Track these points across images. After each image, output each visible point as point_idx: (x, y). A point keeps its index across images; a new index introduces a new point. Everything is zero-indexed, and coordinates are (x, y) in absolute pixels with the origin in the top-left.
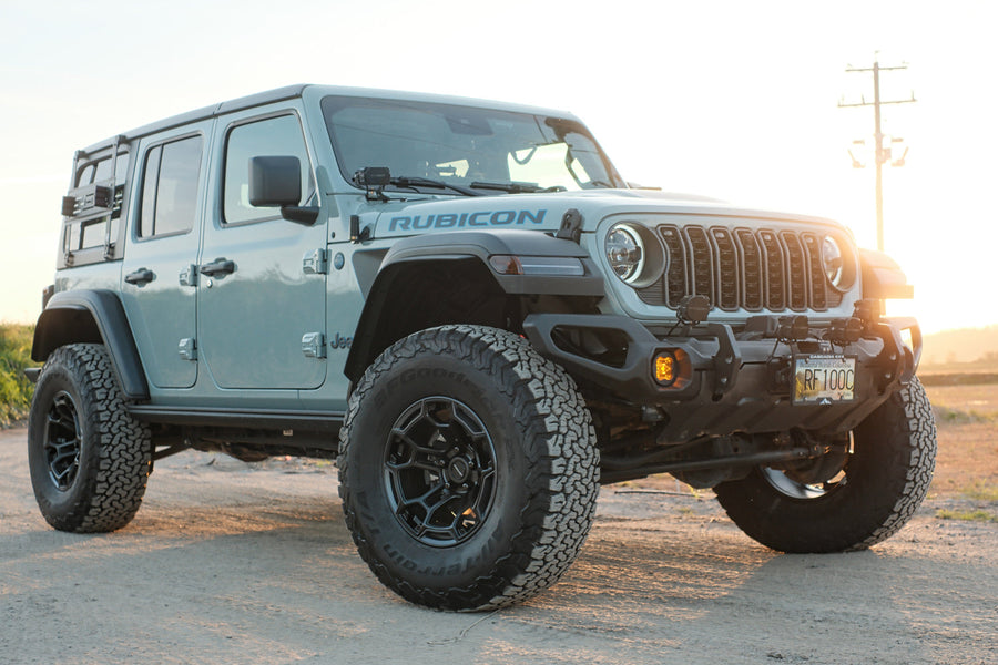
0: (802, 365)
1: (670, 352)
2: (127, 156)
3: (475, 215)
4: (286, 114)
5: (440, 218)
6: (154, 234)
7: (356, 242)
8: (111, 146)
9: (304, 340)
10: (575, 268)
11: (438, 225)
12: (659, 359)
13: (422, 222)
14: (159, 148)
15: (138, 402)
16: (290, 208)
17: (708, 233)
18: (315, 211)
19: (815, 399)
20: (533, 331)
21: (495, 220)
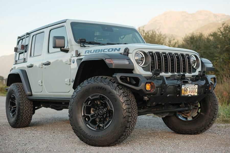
0: (183, 86)
1: (150, 83)
3: (104, 50)
4: (63, 26)
5: (96, 50)
6: (34, 56)
7: (77, 57)
8: (25, 35)
9: (65, 81)
10: (127, 62)
11: (96, 52)
12: (147, 85)
13: (92, 52)
15: (29, 96)
16: (62, 49)
17: (161, 54)
18: (68, 49)
19: (187, 95)
20: (115, 77)
21: (109, 51)
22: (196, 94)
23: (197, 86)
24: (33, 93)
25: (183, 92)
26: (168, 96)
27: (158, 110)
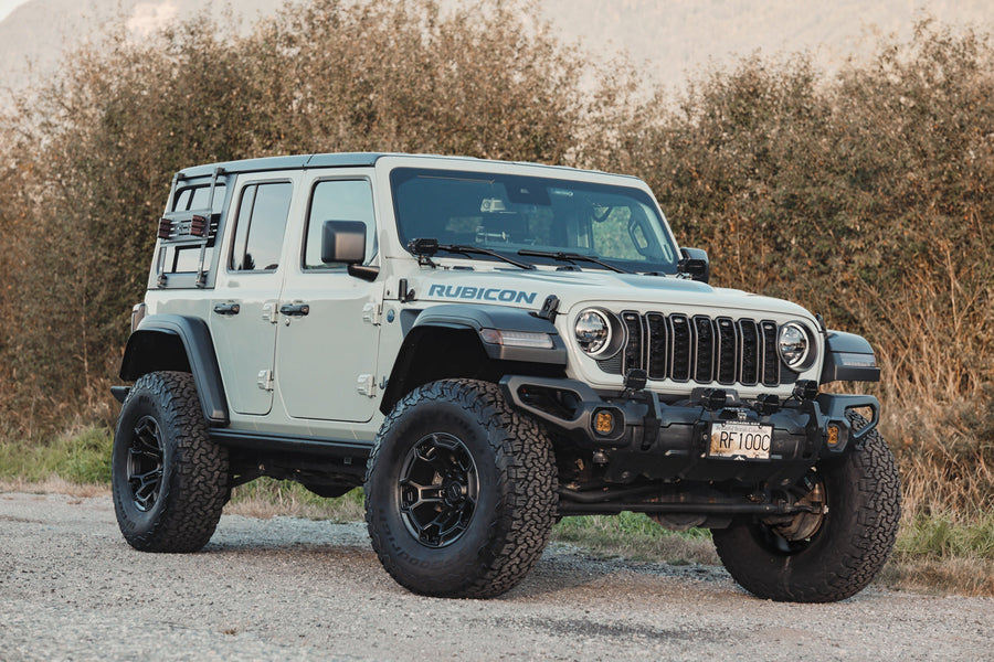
0: (718, 428)
1: (611, 411)
2: (225, 188)
3: (489, 291)
4: (360, 179)
5: (465, 289)
7: (403, 302)
8: (210, 175)
9: (359, 381)
10: (545, 342)
11: (463, 296)
12: (600, 415)
13: (453, 292)
14: (254, 187)
15: (219, 425)
16: (356, 267)
17: (667, 319)
18: (375, 270)
19: (730, 455)
20: (505, 388)
21: (501, 298)
22: (765, 455)
23: (768, 430)
24: (234, 417)
25: (715, 444)
26: (668, 453)
27: (663, 501)
